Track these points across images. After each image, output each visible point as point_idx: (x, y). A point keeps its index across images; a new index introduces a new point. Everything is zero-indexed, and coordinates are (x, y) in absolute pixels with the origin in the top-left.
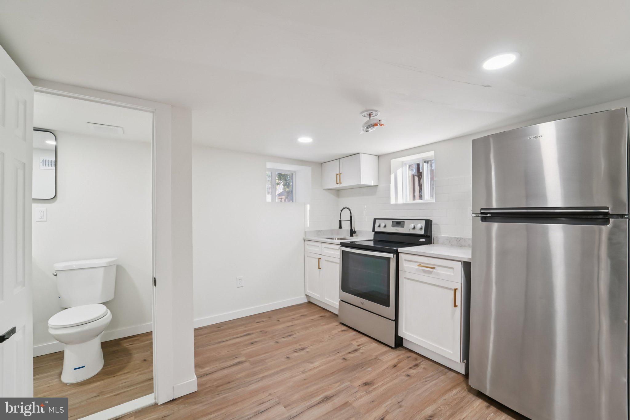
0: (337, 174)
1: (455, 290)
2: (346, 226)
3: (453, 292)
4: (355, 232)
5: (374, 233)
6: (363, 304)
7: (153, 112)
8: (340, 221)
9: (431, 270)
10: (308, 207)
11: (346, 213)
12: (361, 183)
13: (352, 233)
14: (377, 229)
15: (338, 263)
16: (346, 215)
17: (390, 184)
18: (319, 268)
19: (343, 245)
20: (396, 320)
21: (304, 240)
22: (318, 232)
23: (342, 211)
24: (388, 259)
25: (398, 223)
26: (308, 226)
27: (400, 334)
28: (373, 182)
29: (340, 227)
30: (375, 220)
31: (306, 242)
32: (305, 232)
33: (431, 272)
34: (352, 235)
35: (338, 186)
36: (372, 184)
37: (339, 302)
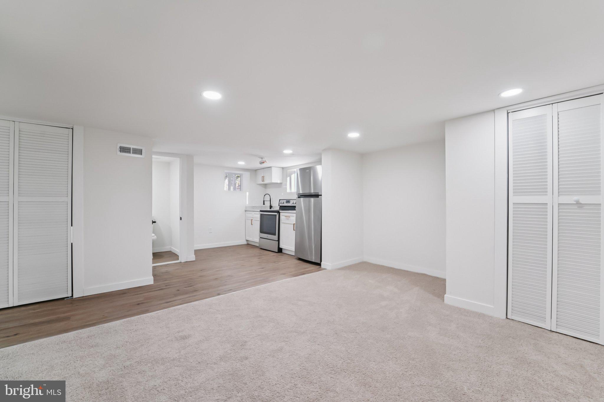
0: (262, 177)
1: (294, 224)
2: (267, 204)
3: (293, 225)
4: (272, 207)
5: (279, 207)
6: (267, 236)
7: (180, 158)
8: (264, 201)
9: (288, 218)
10: (247, 193)
11: (267, 196)
12: (273, 182)
13: (271, 207)
14: (280, 205)
15: (258, 221)
16: (267, 198)
17: (287, 182)
18: (252, 224)
19: (261, 211)
20: (279, 240)
21: (245, 211)
22: (253, 207)
23: (265, 195)
24: (276, 215)
25: (288, 201)
26: (247, 204)
27: (280, 247)
28: (279, 181)
29: (264, 204)
30: (280, 200)
31: (247, 212)
32: (246, 207)
33: (288, 219)
34: (270, 208)
35: (263, 183)
36: (279, 182)
37: (259, 239)
